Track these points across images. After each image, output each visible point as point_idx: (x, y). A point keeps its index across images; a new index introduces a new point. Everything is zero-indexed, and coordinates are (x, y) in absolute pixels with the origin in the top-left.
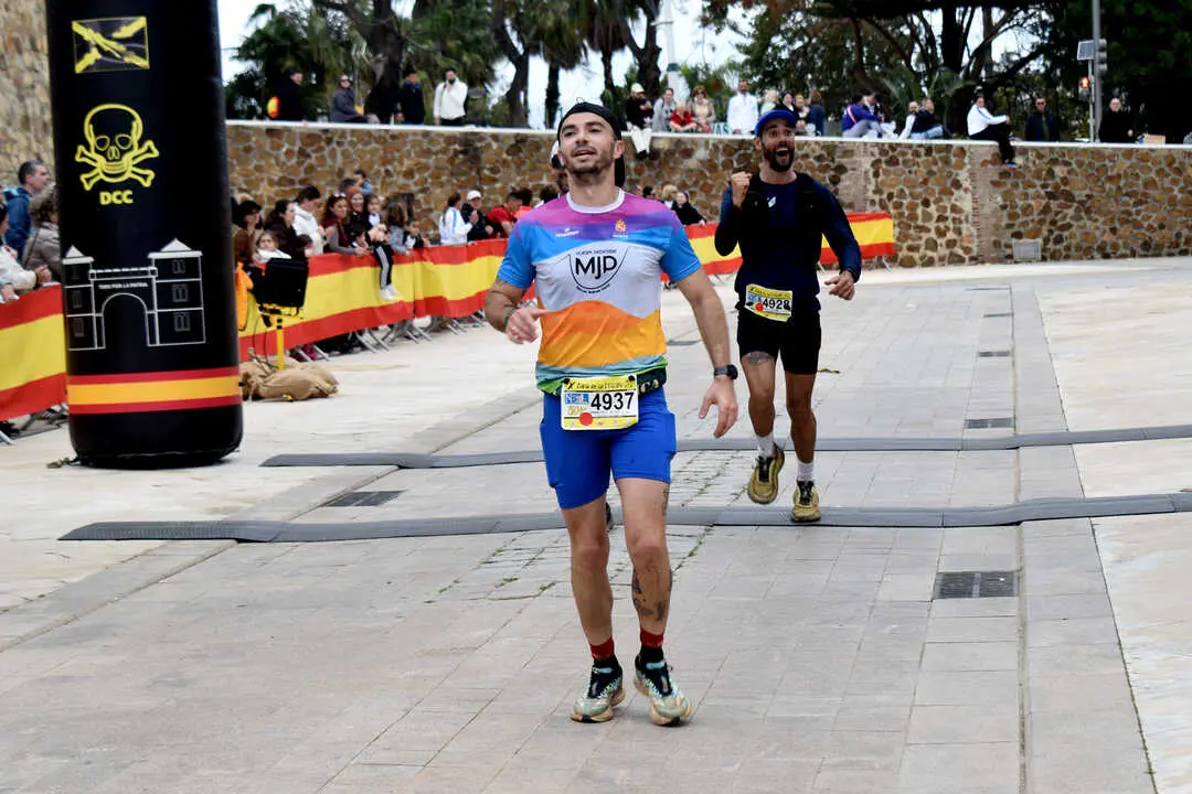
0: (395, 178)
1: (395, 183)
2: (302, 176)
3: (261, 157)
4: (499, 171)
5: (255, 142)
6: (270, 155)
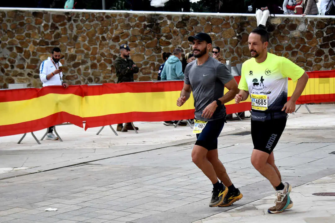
0: (108, 41)
1: (108, 44)
2: (53, 40)
3: (29, 29)
4: (171, 38)
5: (26, 20)
6: (35, 28)
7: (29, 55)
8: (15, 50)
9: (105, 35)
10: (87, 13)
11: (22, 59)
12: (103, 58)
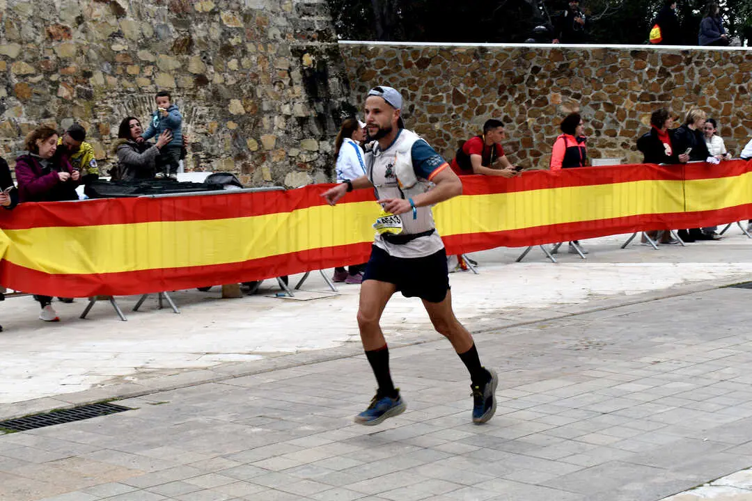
0: (749, 94)
1: (750, 98)
5: (621, 63)
6: (635, 74)
7: (625, 117)
8: (602, 109)
9: (744, 85)
10: (717, 51)
11: (614, 121)
12: (741, 121)
